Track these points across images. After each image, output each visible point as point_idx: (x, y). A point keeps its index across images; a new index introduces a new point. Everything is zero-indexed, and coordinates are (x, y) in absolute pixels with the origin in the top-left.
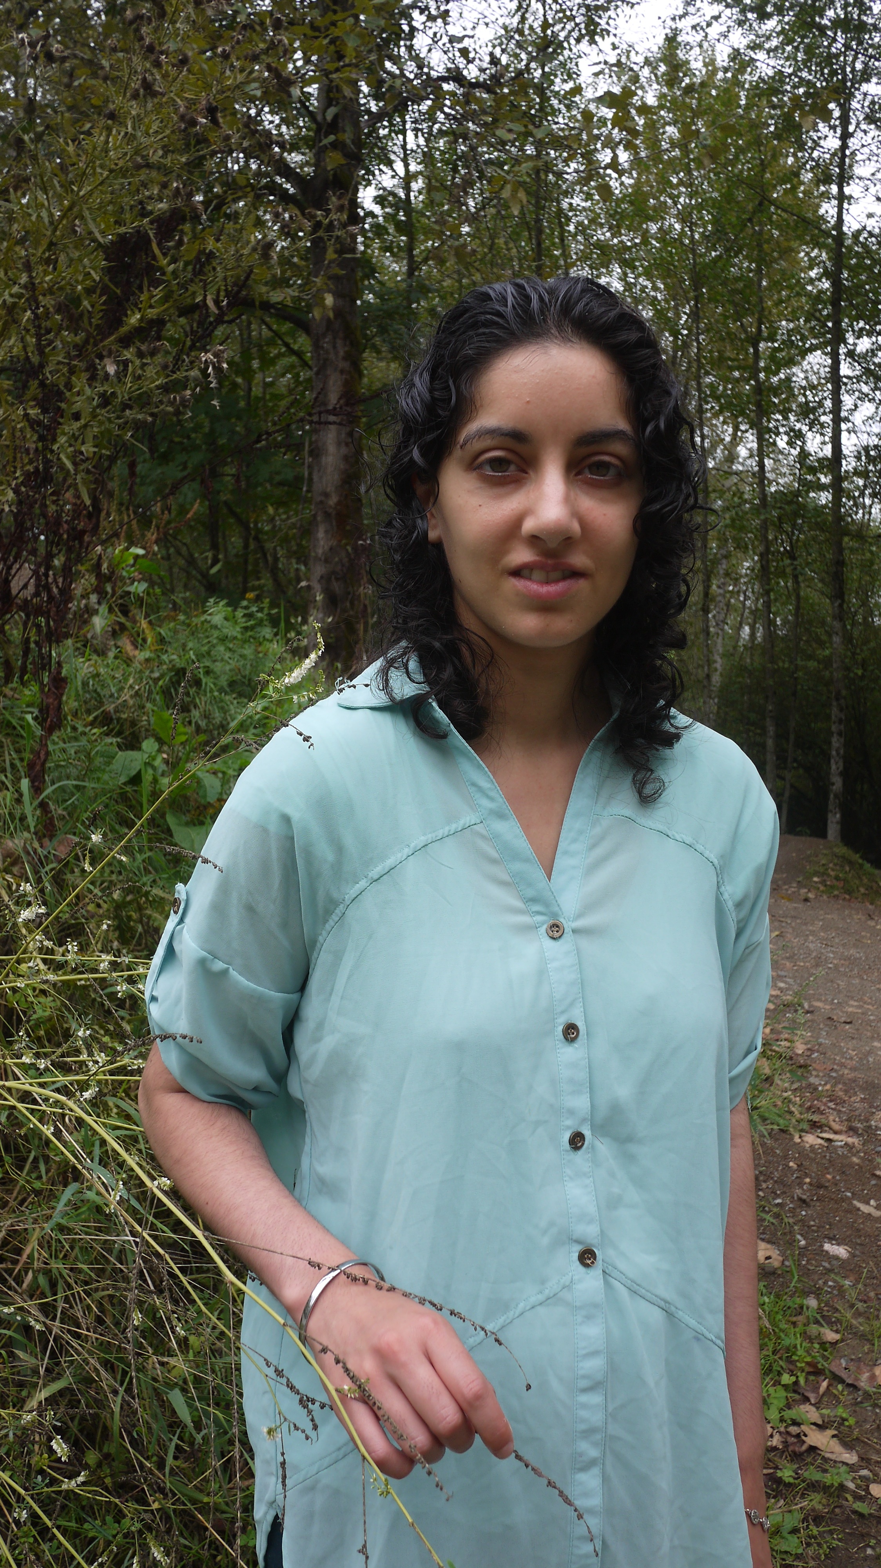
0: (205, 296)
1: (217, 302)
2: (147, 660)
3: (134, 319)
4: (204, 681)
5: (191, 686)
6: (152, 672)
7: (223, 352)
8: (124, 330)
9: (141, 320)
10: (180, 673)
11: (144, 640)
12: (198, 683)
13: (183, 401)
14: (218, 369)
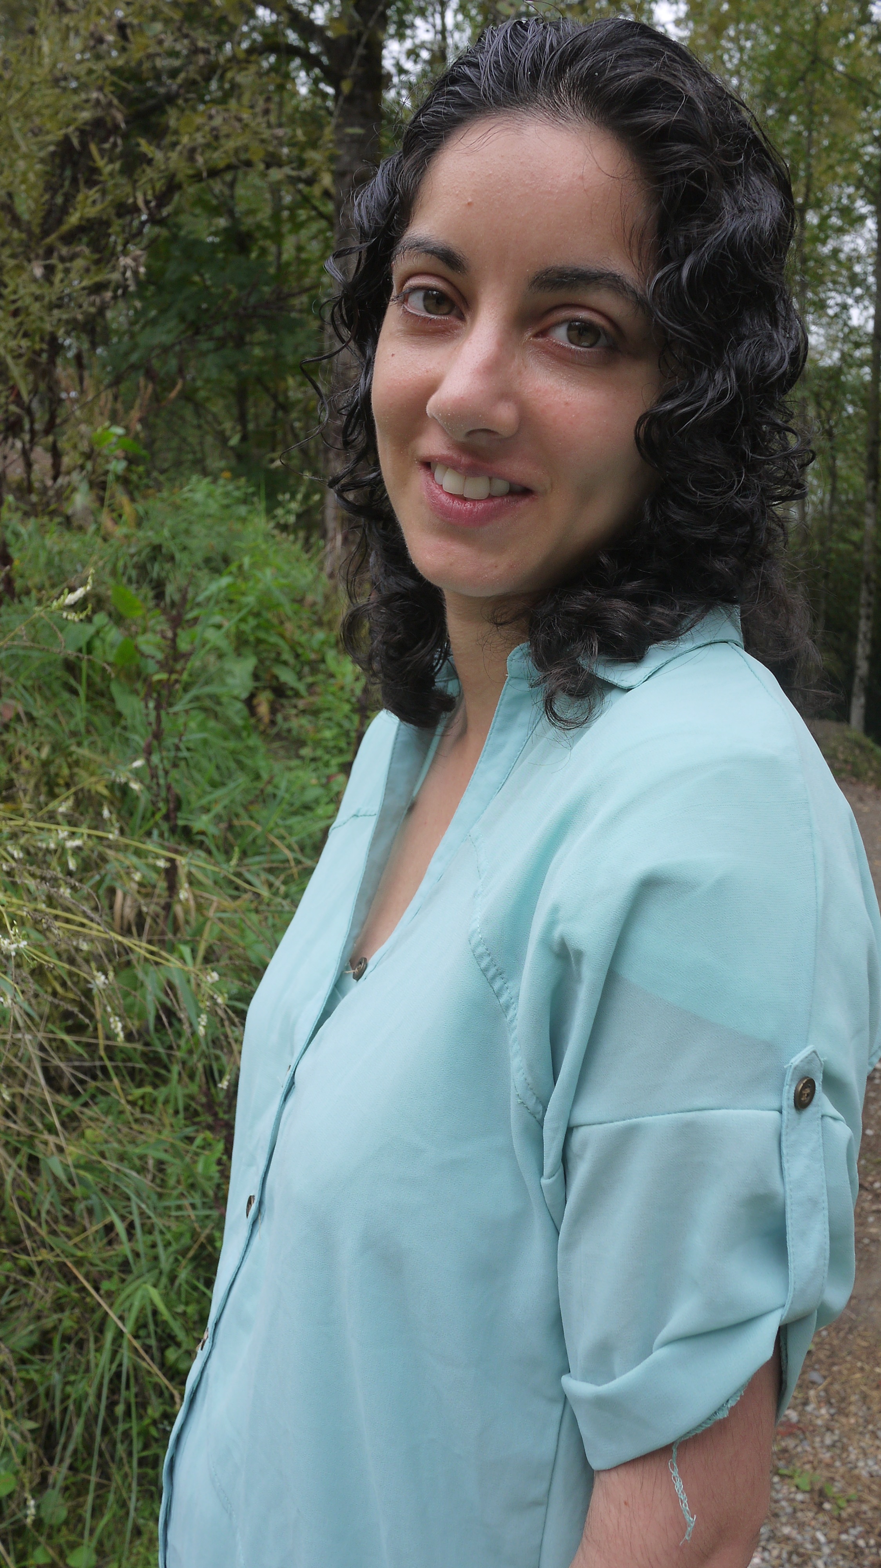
0: (135, 198)
1: (147, 203)
2: (127, 537)
3: (74, 219)
4: (178, 556)
5: (168, 561)
6: (129, 546)
7: (140, 256)
8: (65, 228)
9: (81, 218)
10: (157, 549)
11: (120, 516)
12: (172, 558)
13: (103, 302)
14: (135, 273)
